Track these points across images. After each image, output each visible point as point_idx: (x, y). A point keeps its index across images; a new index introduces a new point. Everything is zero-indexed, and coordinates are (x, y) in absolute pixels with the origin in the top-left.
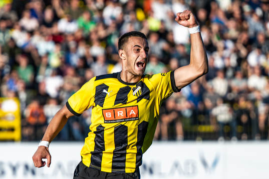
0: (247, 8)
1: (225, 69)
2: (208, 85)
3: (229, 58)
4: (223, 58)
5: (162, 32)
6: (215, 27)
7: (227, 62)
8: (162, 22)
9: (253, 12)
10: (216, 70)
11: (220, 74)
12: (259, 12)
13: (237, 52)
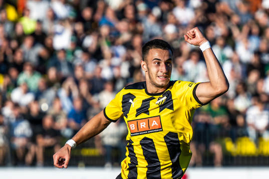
0: (142, 7)
1: (114, 81)
2: (94, 99)
3: (119, 67)
4: (112, 67)
5: (38, 34)
6: (105, 30)
7: (116, 72)
8: (39, 22)
9: (149, 12)
10: (103, 81)
11: (109, 87)
12: (157, 12)
13: (129, 59)
